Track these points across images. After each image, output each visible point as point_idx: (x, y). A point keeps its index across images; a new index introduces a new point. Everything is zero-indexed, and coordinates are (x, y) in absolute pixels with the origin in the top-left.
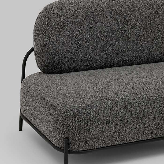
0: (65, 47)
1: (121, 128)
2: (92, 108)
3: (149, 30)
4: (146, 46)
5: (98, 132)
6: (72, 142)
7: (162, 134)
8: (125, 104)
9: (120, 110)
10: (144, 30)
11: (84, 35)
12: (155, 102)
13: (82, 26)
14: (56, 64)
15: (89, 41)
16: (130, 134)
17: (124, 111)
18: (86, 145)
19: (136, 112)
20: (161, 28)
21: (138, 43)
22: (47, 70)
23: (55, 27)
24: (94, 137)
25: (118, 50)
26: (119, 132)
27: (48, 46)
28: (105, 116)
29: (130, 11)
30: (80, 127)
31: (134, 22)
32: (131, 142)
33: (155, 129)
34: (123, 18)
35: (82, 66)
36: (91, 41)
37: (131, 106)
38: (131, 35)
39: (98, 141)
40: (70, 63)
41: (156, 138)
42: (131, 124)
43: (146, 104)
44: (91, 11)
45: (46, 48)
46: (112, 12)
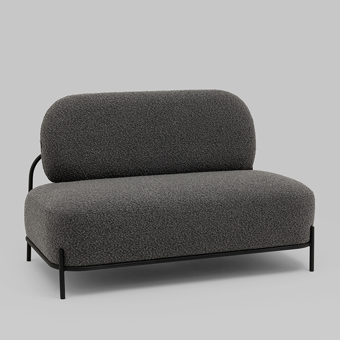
0: (77, 148)
1: (133, 238)
2: (91, 210)
3: (190, 132)
4: (187, 151)
5: (101, 242)
6: (67, 254)
7: (192, 250)
8: (137, 207)
9: (130, 215)
10: (183, 131)
11: (103, 135)
12: (179, 207)
13: (99, 124)
14: (65, 169)
15: (110, 142)
16: (146, 247)
17: (136, 216)
18: (86, 259)
19: (152, 218)
20: (207, 130)
21: (176, 147)
22: (56, 177)
23: (65, 125)
24: (95, 249)
25: (148, 155)
26: (130, 243)
27: (55, 147)
28: (109, 221)
29: (164, 108)
30: (77, 233)
31: (170, 121)
32: (149, 258)
33: (181, 243)
34: (155, 116)
35: (101, 173)
36: (112, 142)
37: (145, 210)
38: (165, 137)
39: (102, 255)
40: (83, 169)
41: (185, 256)
42: (146, 234)
43: (165, 209)
44: (111, 107)
45: (53, 149)
46: (140, 109)
